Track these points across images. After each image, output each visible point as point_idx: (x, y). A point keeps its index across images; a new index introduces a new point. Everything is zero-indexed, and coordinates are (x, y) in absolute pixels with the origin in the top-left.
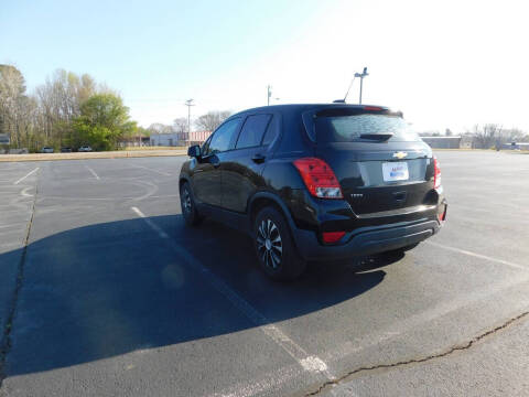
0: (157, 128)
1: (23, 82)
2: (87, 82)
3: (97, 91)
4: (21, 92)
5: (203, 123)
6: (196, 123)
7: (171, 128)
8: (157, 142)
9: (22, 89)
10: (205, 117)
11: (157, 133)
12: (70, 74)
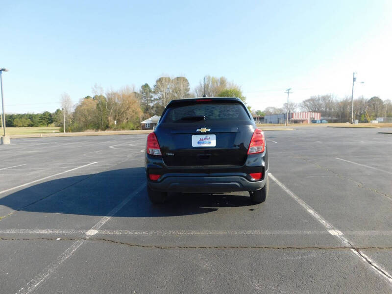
0: (271, 111)
1: (188, 86)
2: (223, 82)
3: (228, 87)
4: (187, 91)
5: (306, 105)
6: (300, 105)
7: (281, 110)
8: (269, 120)
9: (188, 90)
10: (308, 101)
11: (270, 114)
12: (213, 78)
